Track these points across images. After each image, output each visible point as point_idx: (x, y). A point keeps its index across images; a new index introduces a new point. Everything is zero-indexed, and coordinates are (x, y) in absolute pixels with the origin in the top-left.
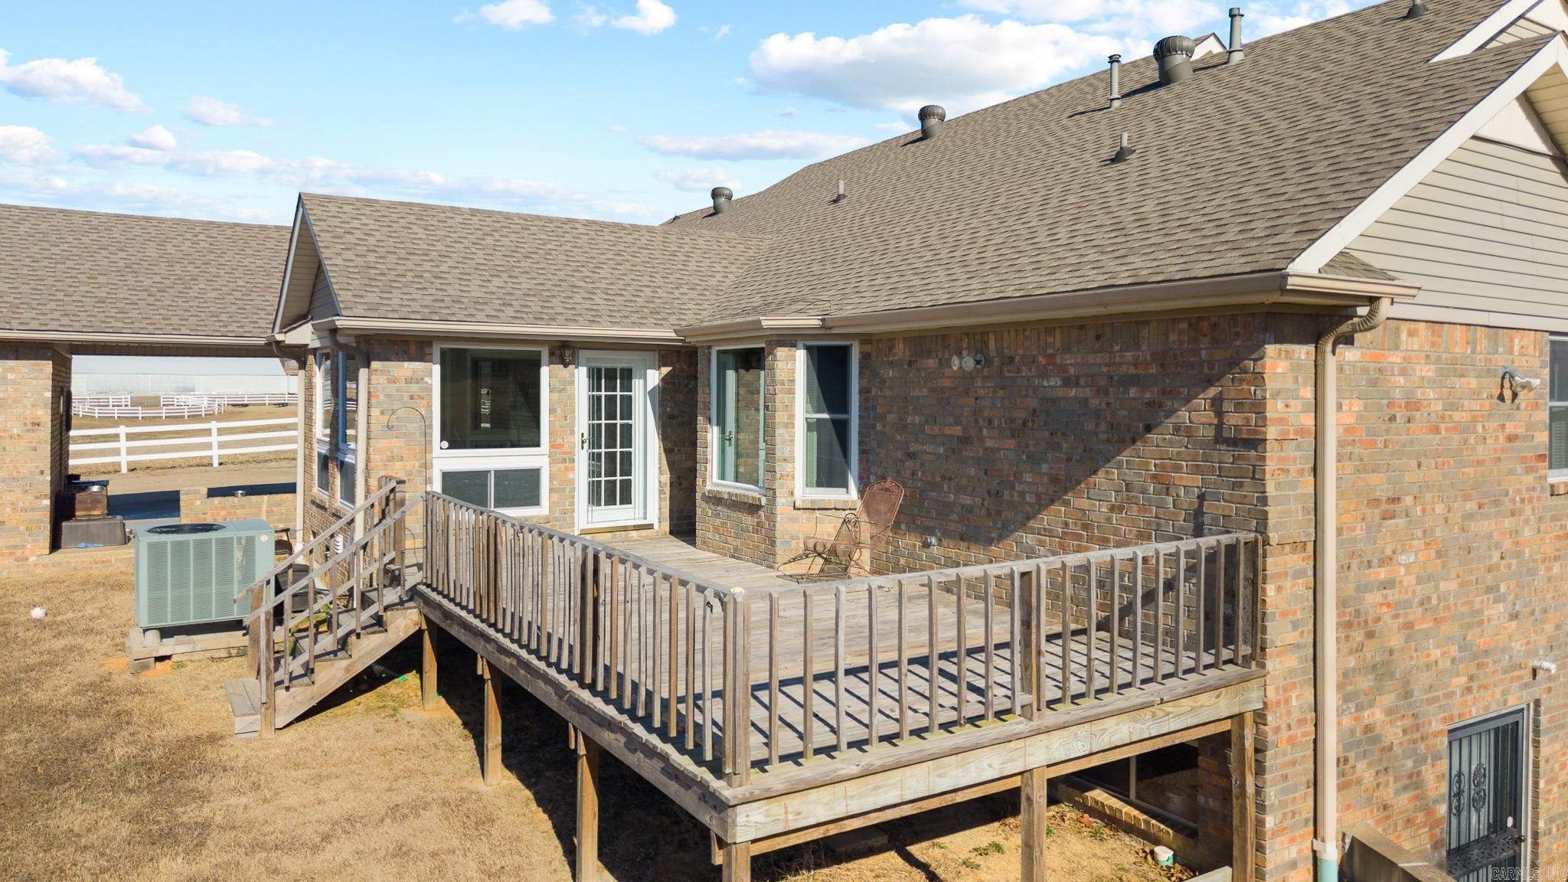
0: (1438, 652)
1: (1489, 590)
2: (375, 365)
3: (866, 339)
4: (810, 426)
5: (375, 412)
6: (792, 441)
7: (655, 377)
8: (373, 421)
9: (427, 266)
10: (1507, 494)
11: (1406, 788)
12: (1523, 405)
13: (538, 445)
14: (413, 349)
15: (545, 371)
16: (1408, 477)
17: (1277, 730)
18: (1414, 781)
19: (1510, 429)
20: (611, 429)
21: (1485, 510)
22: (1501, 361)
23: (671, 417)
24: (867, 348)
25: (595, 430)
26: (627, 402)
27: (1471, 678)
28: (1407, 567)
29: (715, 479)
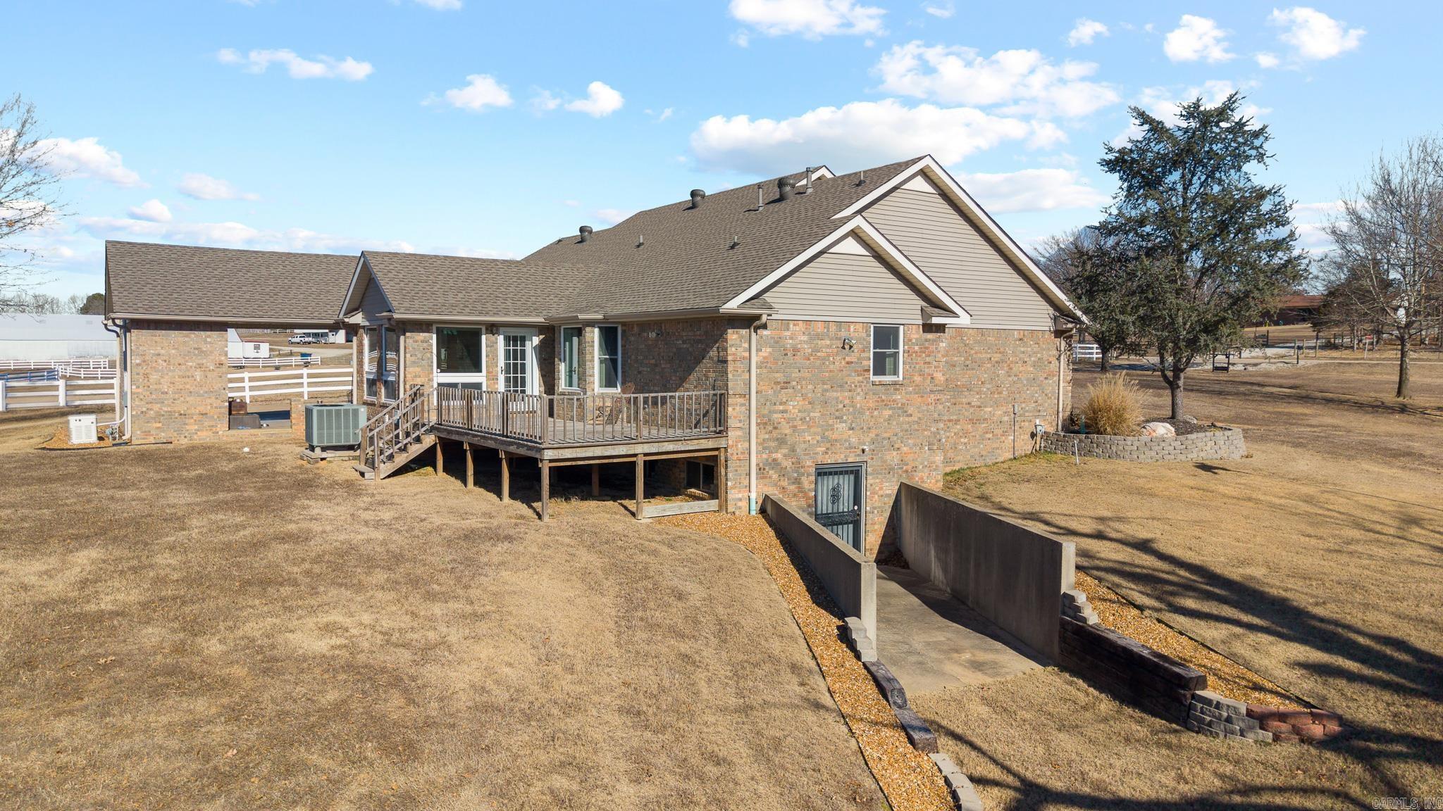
0: (810, 438)
1: (837, 418)
2: (408, 334)
3: (624, 324)
4: (601, 362)
5: (408, 355)
6: (593, 368)
7: (536, 340)
8: (407, 359)
9: (428, 288)
10: (847, 383)
11: (793, 483)
12: (856, 351)
13: (481, 372)
14: (424, 327)
15: (484, 337)
16: (793, 375)
17: (732, 454)
18: (797, 481)
19: (848, 359)
20: (515, 365)
21: (835, 389)
22: (843, 334)
23: (545, 359)
24: (624, 328)
25: (507, 365)
26: (523, 352)
27: (827, 449)
28: (793, 406)
29: (563, 387)
